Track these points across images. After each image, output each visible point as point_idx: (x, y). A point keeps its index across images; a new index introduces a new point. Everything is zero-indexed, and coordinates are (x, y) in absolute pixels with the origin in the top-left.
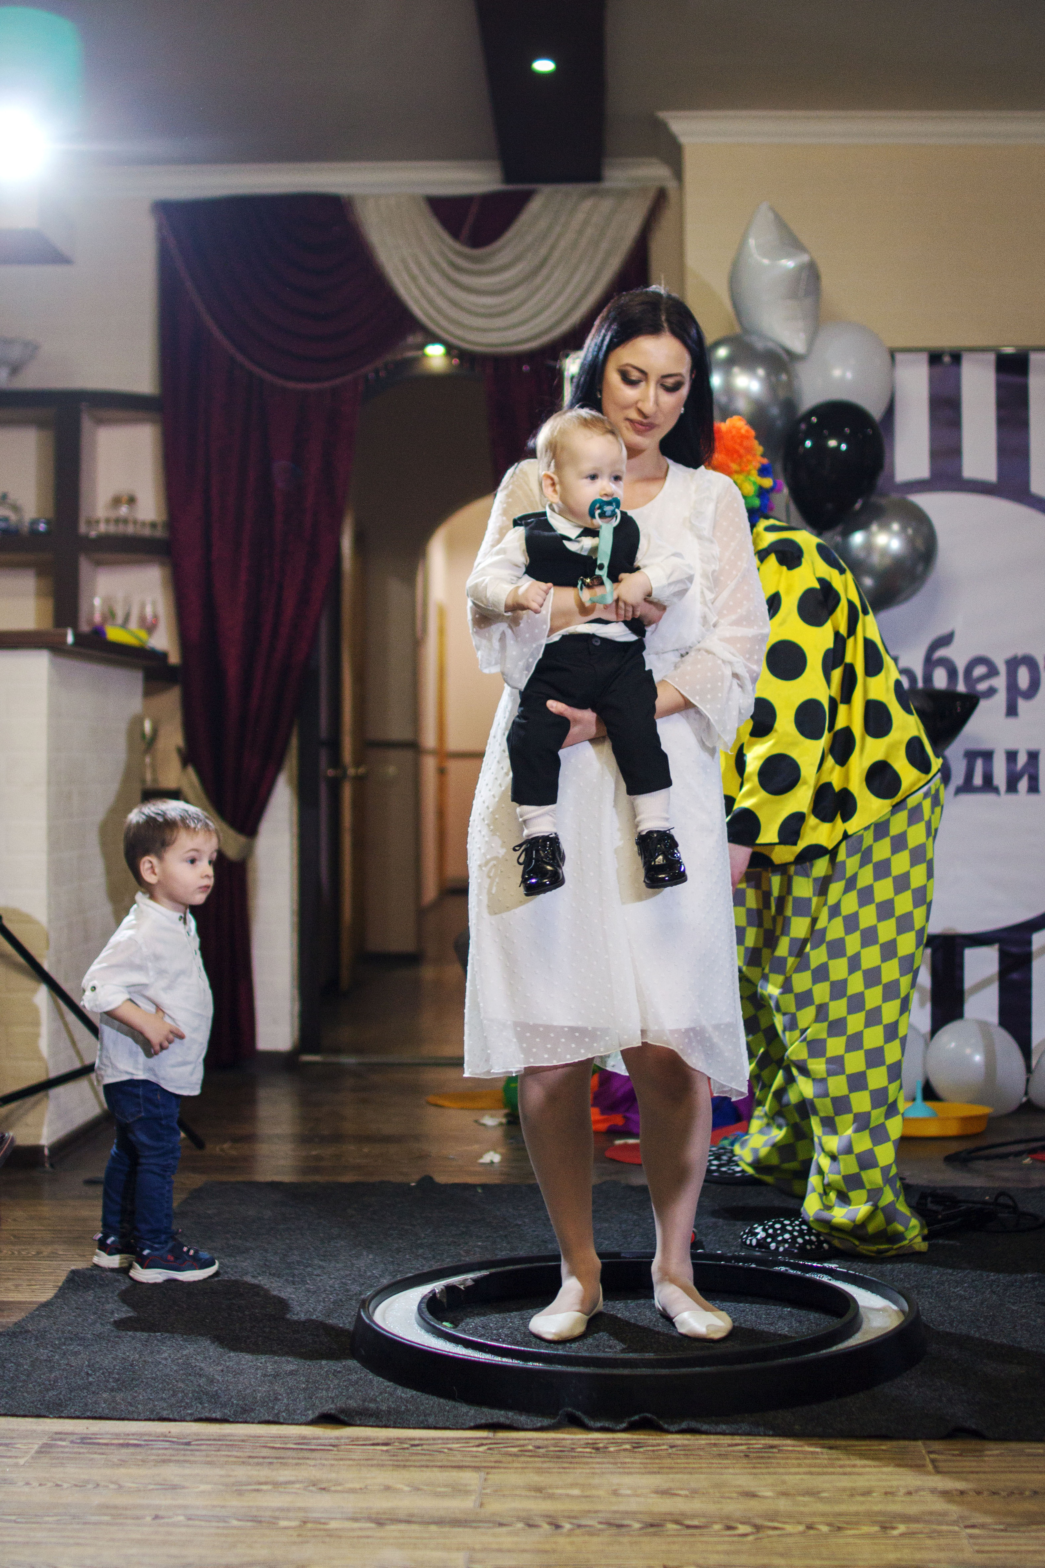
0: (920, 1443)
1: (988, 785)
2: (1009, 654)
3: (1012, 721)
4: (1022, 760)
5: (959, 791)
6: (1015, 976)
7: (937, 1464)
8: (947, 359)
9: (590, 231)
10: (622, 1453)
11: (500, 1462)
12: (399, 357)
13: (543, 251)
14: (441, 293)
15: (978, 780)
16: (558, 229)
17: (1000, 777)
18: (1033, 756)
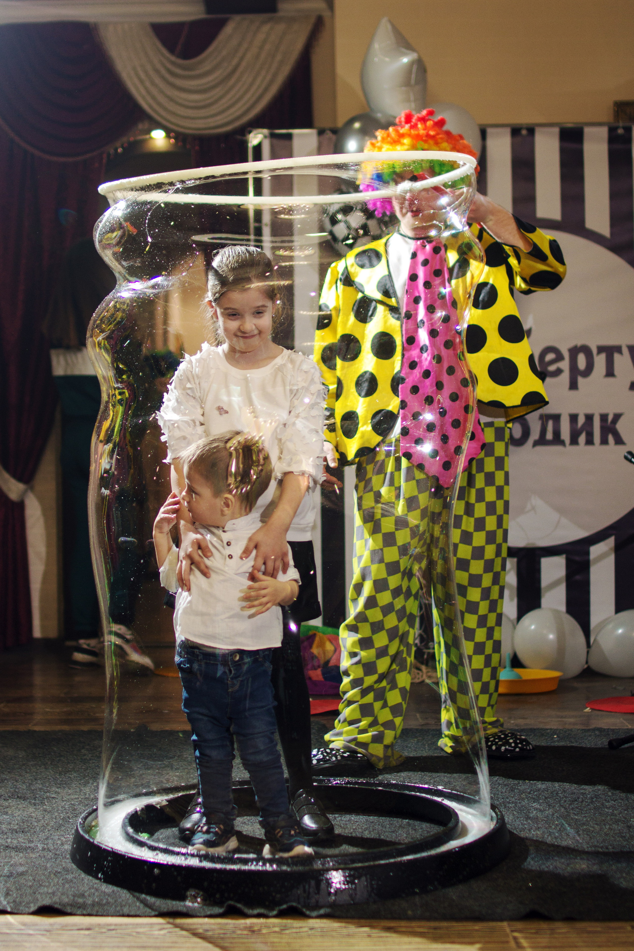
0: (505, 924)
2: (571, 345)
3: (573, 393)
4: (581, 421)
5: (536, 443)
6: (578, 577)
7: (518, 940)
8: (524, 132)
9: (267, 47)
10: (273, 935)
11: (176, 943)
12: (132, 139)
13: (235, 61)
14: (162, 92)
15: (549, 436)
16: (245, 45)
17: (565, 434)
18: (589, 418)
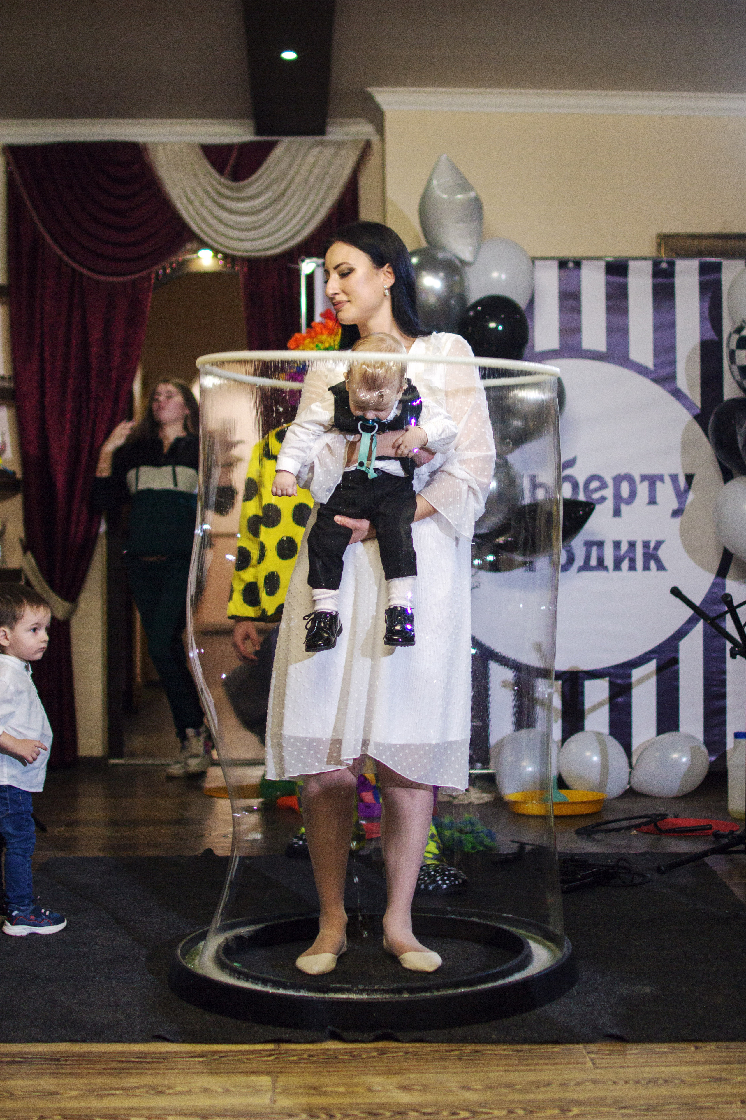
0: (581, 1046)
1: (601, 565)
2: (615, 473)
3: (617, 519)
4: (624, 547)
5: (581, 569)
6: (620, 700)
7: (595, 1061)
8: (571, 265)
9: (316, 171)
10: (372, 1059)
11: (286, 1068)
12: (180, 259)
13: (284, 184)
14: (211, 213)
15: (593, 562)
16: (294, 169)
17: (609, 560)
18: (632, 545)
